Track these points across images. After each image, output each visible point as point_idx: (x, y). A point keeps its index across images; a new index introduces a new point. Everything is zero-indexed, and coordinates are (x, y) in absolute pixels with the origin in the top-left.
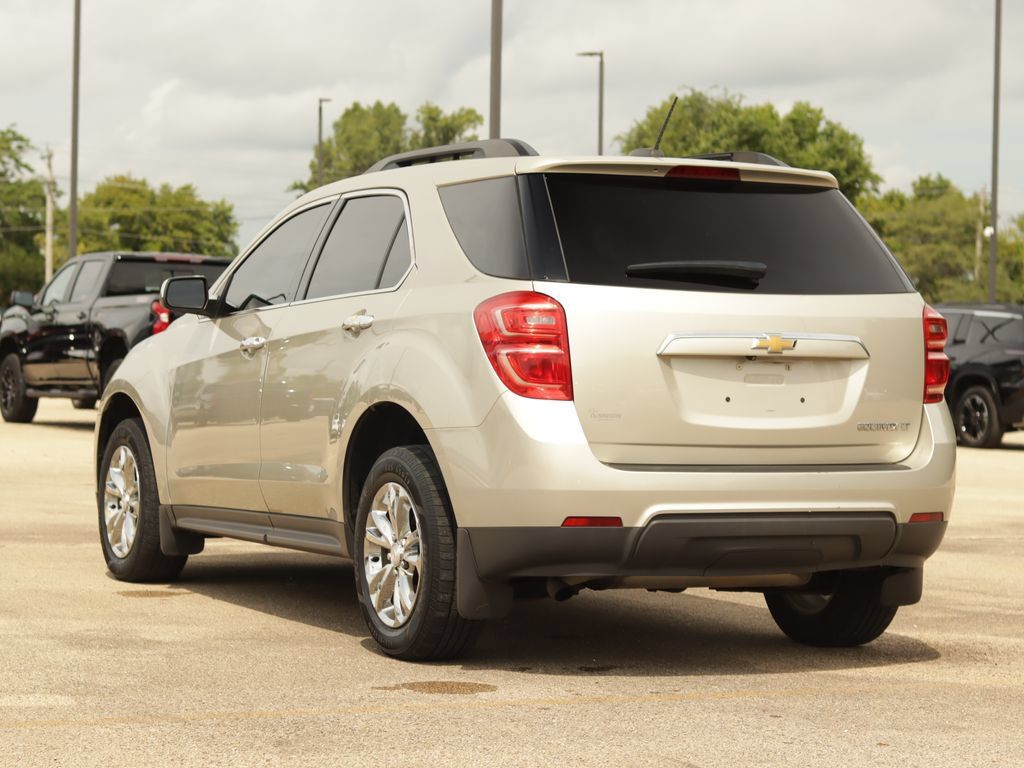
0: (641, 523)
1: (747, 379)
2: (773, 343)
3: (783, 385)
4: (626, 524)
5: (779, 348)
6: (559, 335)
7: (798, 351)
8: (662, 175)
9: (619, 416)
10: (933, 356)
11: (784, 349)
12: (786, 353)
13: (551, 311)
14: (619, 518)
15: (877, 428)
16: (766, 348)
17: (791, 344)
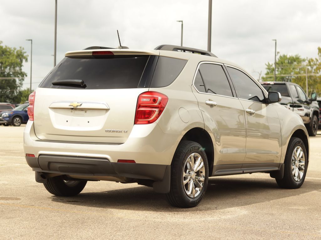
0: (37, 156)
2: (75, 104)
6: (33, 102)
7: (84, 106)
8: (91, 55)
10: (141, 109)
11: (77, 106)
12: (78, 107)
14: (34, 155)
15: (113, 131)
16: (72, 106)
17: (79, 104)
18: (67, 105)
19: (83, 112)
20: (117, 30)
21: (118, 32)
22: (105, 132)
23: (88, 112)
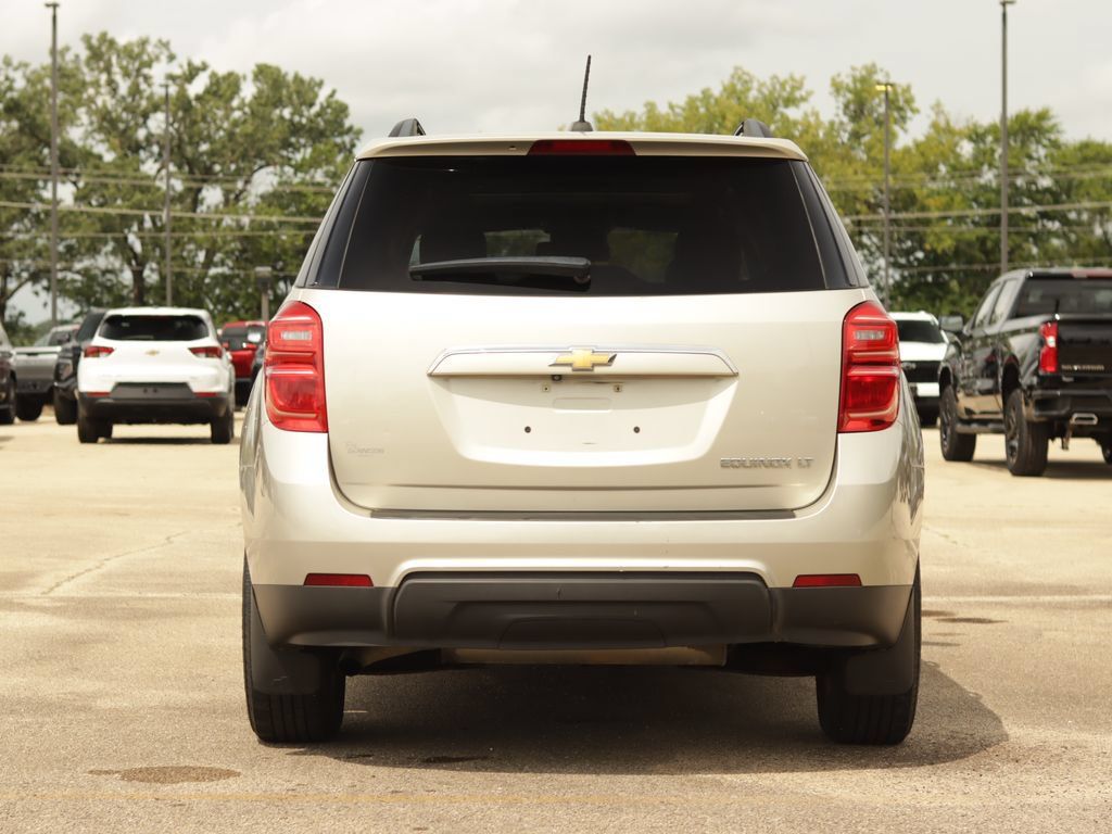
0: (393, 582)
1: (556, 404)
2: (581, 358)
3: (609, 411)
4: (377, 583)
5: (589, 365)
6: (314, 353)
7: (618, 367)
8: (524, 153)
9: (381, 451)
10: (856, 372)
11: (594, 365)
12: (598, 370)
13: (305, 325)
14: (367, 576)
15: (755, 464)
16: (570, 365)
17: (605, 359)
18: (541, 364)
19: (606, 391)
20: (589, 57)
21: (589, 63)
22: (719, 467)
23: (629, 390)
